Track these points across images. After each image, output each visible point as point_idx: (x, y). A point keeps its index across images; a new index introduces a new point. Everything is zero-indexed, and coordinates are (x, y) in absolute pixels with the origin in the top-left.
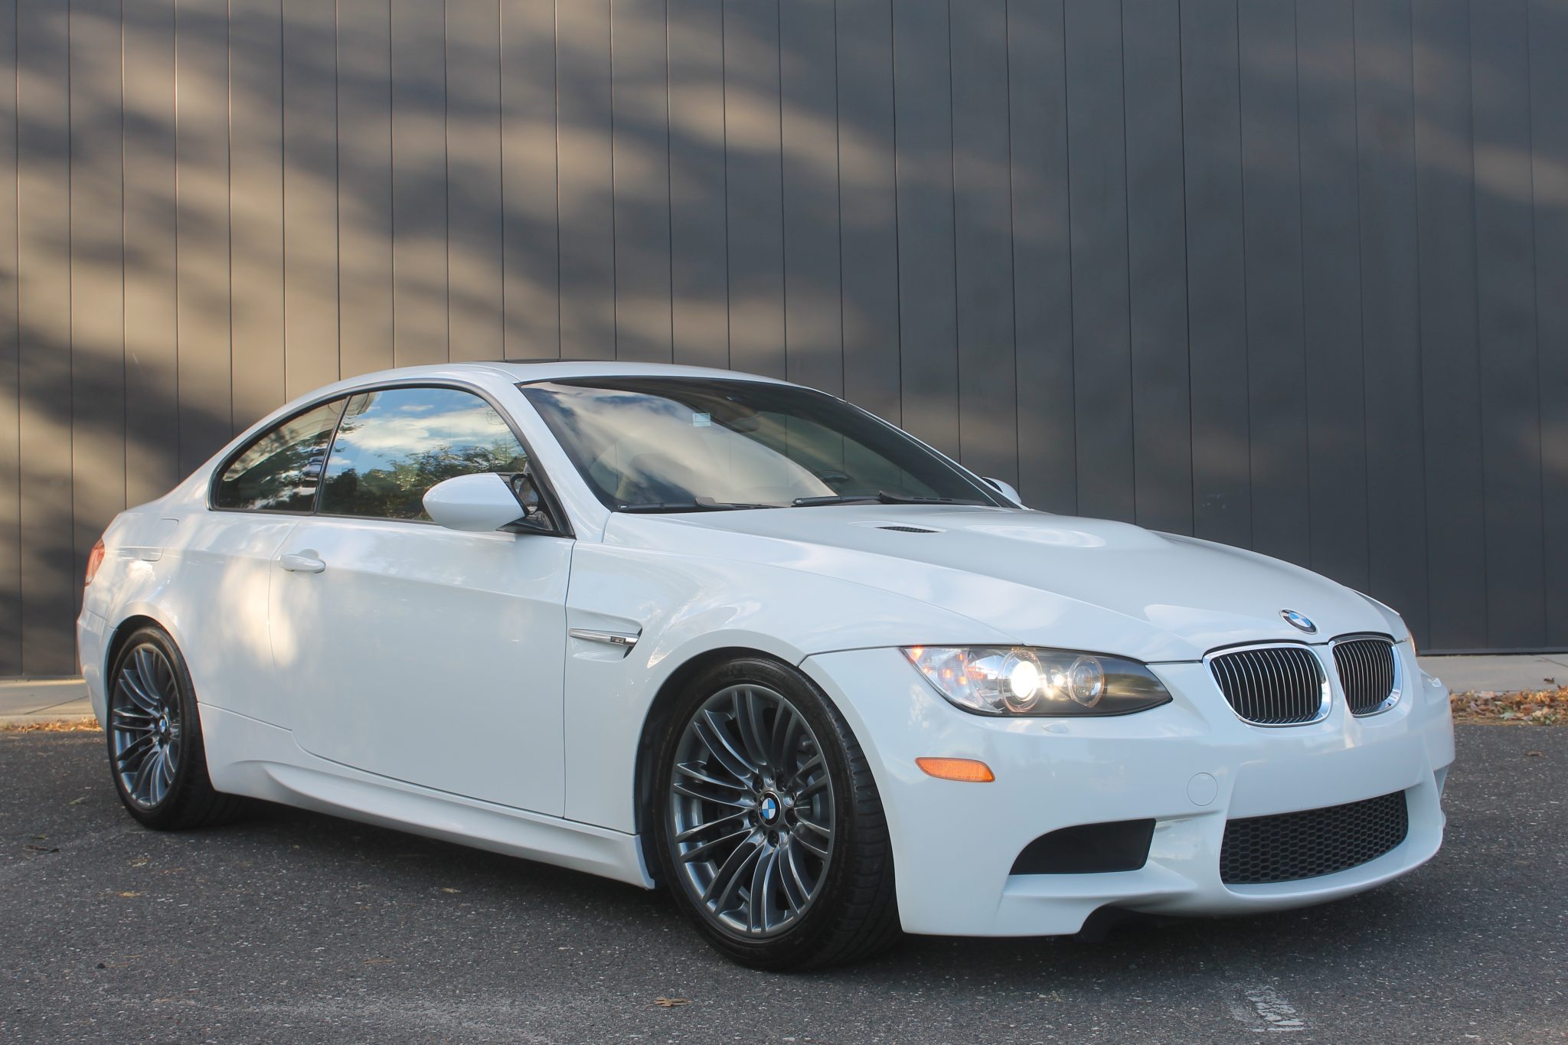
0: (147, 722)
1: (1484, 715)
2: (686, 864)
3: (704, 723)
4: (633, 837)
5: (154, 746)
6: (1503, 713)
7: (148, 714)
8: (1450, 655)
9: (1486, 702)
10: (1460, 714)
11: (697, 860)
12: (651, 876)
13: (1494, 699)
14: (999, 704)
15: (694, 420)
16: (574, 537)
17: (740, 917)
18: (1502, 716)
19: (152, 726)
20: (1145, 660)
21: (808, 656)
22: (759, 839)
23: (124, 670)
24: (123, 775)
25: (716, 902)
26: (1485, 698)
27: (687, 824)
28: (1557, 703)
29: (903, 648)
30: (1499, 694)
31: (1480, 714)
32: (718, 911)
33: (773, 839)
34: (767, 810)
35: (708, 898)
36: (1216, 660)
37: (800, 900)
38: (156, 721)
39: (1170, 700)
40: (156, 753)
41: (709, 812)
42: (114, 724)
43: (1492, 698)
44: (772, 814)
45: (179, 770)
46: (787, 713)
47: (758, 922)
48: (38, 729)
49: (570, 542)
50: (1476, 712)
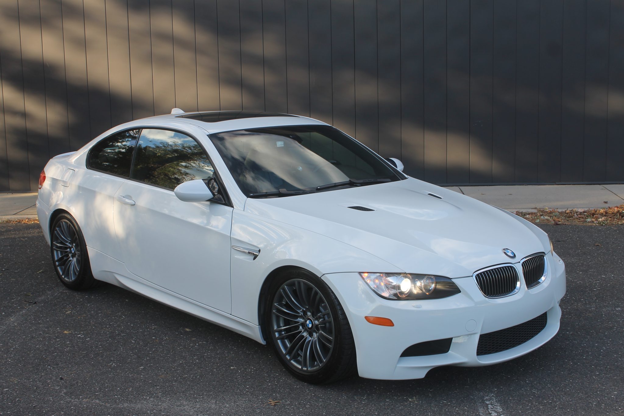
0: (66, 248)
1: (580, 219)
2: (278, 340)
3: (284, 290)
4: (258, 326)
5: (69, 258)
6: (587, 219)
7: (67, 245)
8: (568, 185)
9: (581, 213)
10: (571, 219)
11: (282, 339)
12: (265, 339)
13: (584, 212)
14: (395, 295)
15: (277, 144)
16: (233, 207)
17: (299, 362)
18: (586, 220)
19: (68, 250)
20: (451, 278)
21: (324, 274)
22: (305, 334)
23: (57, 228)
24: (59, 268)
25: (290, 356)
26: (580, 212)
27: (279, 326)
28: (608, 214)
29: (360, 273)
30: (586, 209)
31: (578, 219)
32: (291, 359)
33: (311, 335)
34: (308, 324)
35: (287, 354)
36: (478, 275)
37: (321, 361)
38: (70, 248)
39: (460, 292)
40: (71, 260)
41: (287, 323)
42: (54, 248)
43: (583, 212)
44: (310, 326)
45: (80, 269)
46: (316, 293)
47: (305, 365)
48: (19, 222)
49: (231, 209)
50: (577, 218)
